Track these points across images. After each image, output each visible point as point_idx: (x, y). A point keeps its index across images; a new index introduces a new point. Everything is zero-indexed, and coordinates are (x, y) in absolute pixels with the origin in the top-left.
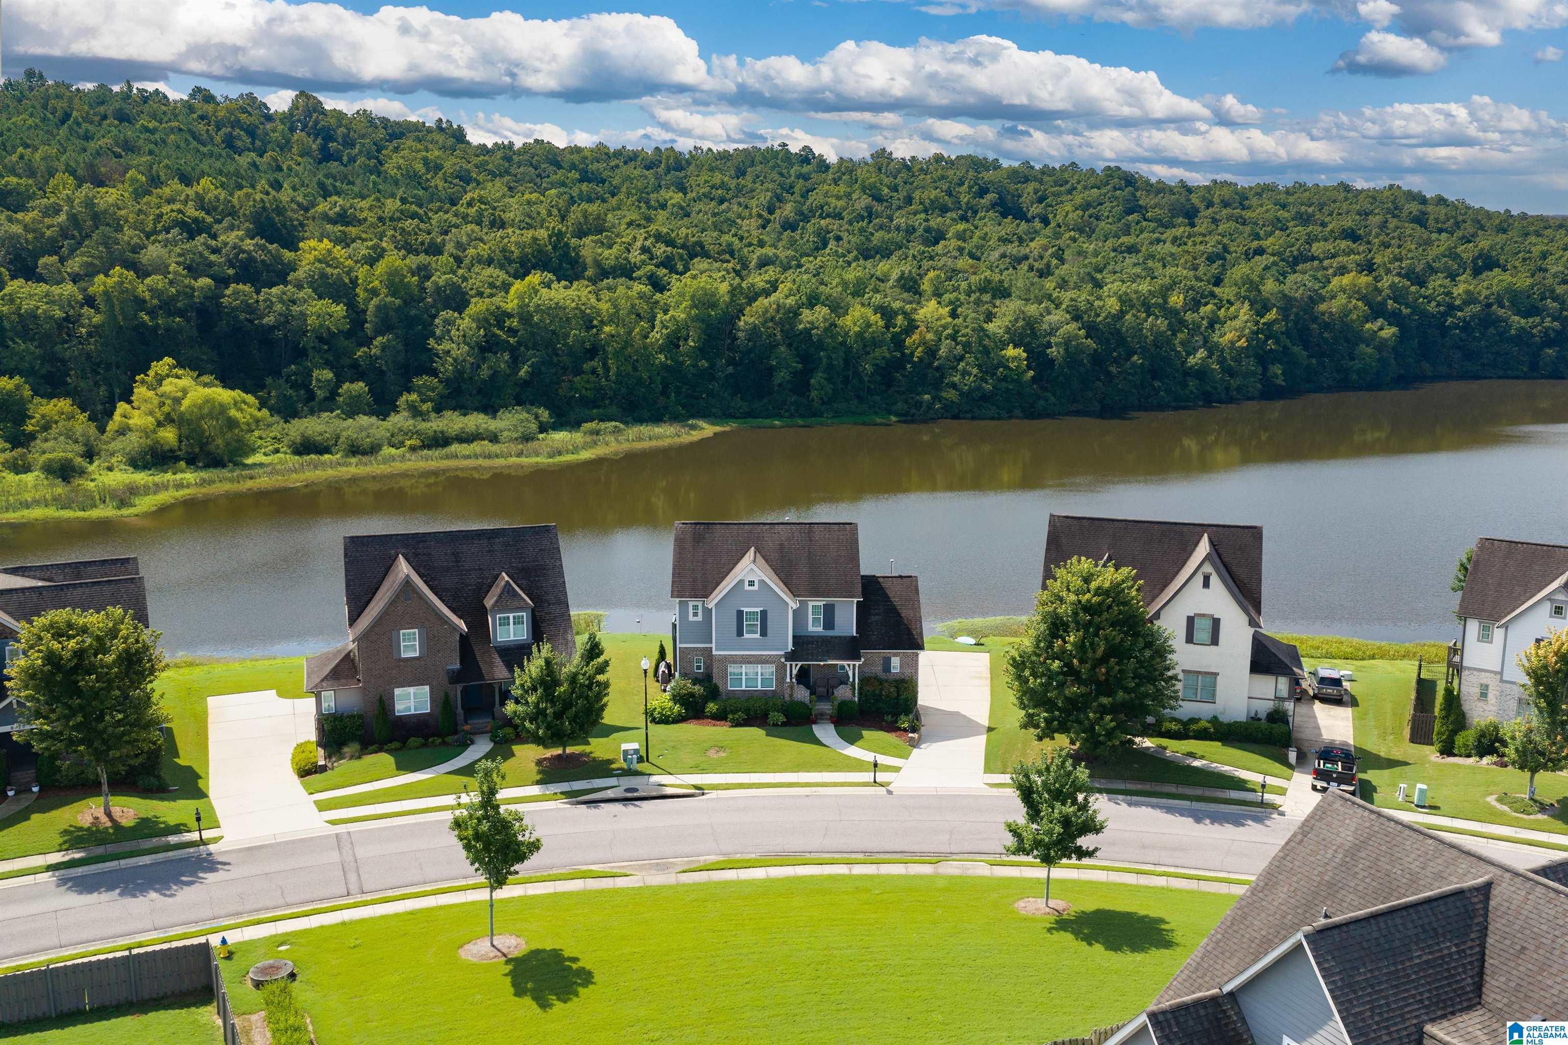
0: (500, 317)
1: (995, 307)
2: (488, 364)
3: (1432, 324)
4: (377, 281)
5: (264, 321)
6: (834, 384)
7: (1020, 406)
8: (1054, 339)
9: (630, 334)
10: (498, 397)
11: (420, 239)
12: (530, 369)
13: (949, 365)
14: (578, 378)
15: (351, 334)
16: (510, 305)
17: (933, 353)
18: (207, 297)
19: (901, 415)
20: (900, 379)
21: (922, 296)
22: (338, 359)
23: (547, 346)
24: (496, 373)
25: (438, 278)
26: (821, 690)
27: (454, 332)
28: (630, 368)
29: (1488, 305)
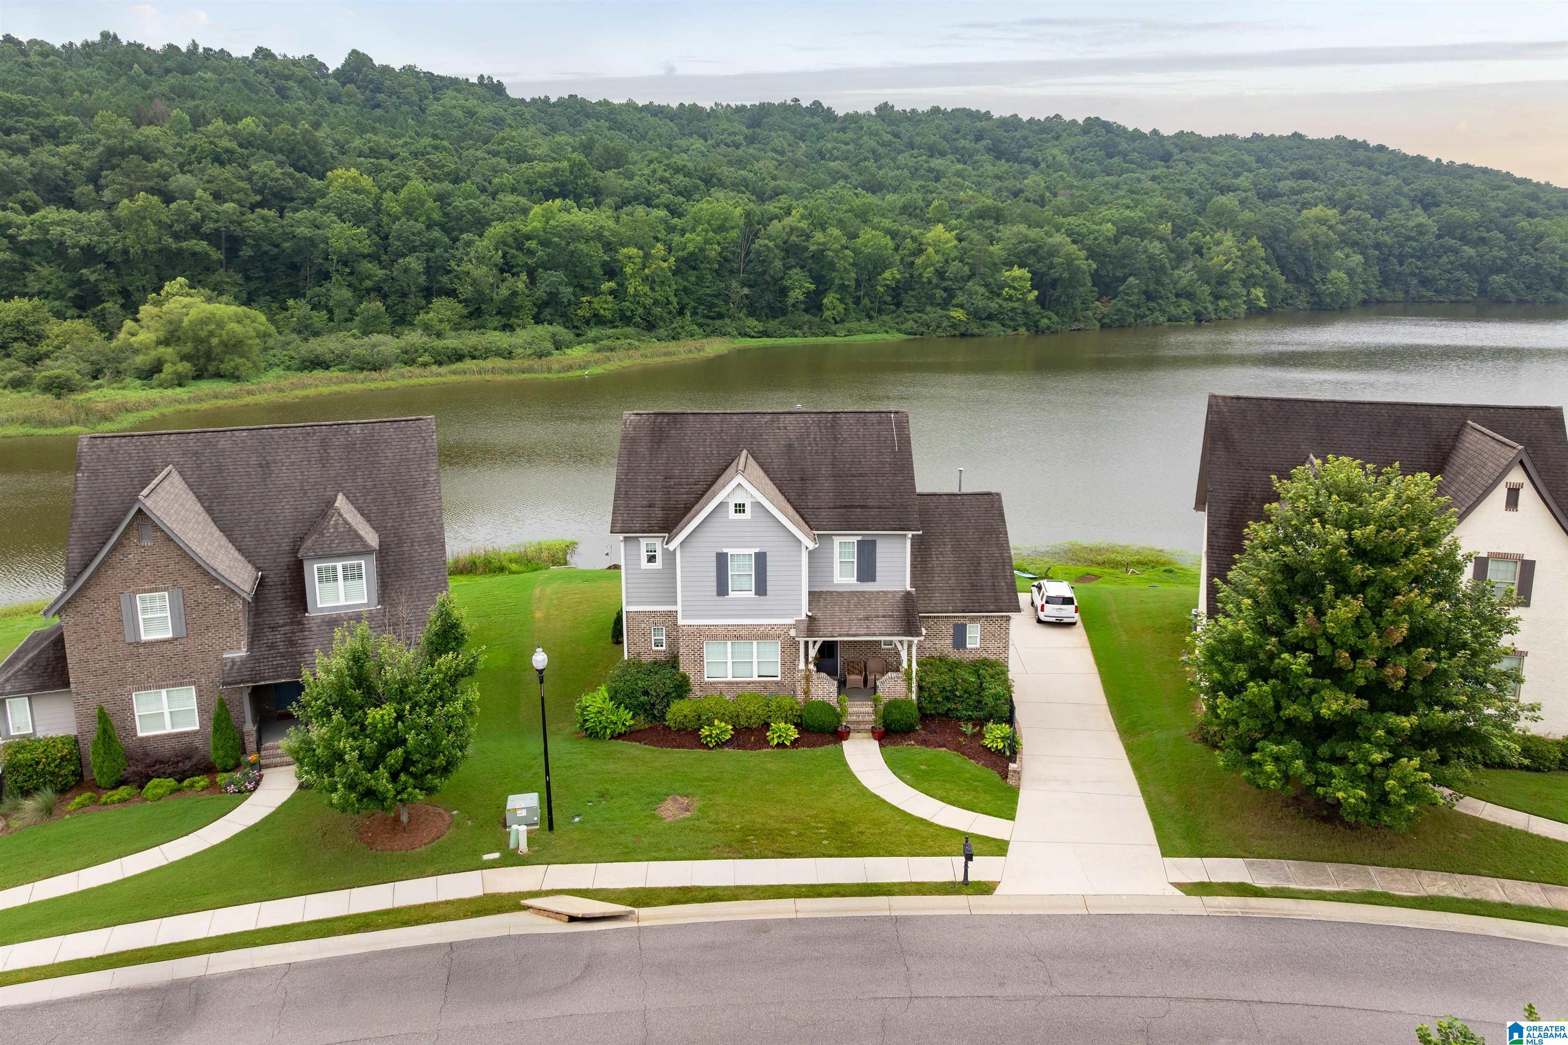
0: (520, 240)
1: (998, 231)
2: (507, 284)
3: (1391, 254)
4: (400, 205)
5: (287, 245)
6: (846, 304)
7: (1025, 325)
8: (1056, 260)
9: (647, 256)
10: (517, 317)
11: (446, 169)
12: (548, 289)
13: (958, 285)
14: (595, 300)
15: (373, 257)
16: (529, 228)
17: (940, 274)
18: (232, 222)
19: (910, 334)
20: (909, 300)
21: (927, 223)
22: (361, 281)
23: (566, 268)
24: (514, 294)
25: (459, 203)
26: (854, 679)
27: (472, 254)
28: (647, 289)
29: (1439, 237)
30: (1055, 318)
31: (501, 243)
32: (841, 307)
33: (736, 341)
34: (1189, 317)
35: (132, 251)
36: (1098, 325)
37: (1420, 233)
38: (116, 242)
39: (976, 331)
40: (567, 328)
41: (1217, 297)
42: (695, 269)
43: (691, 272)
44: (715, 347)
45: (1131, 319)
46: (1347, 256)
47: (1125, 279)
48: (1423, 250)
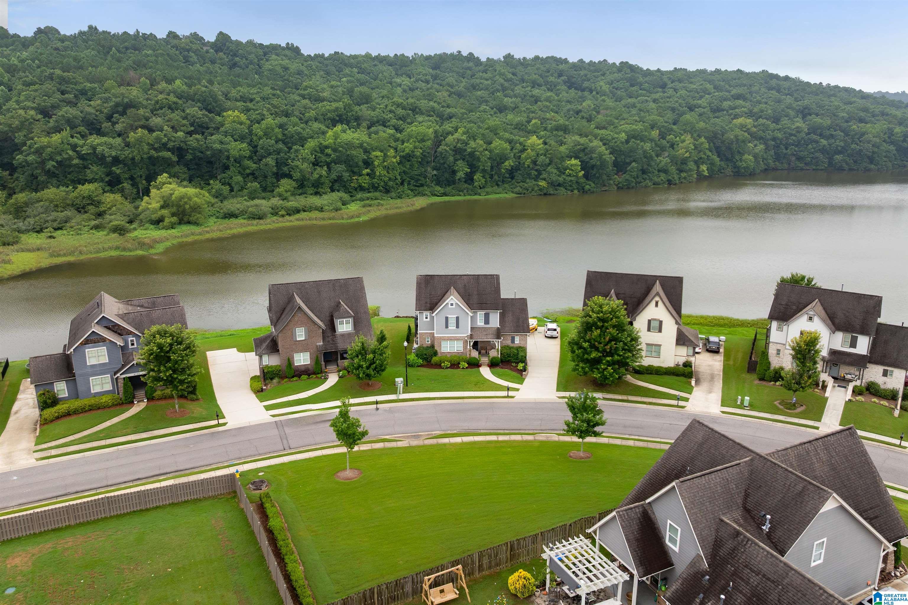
0: (322, 149)
1: (565, 138)
2: (317, 172)
3: (781, 143)
4: (262, 131)
5: (209, 153)
6: (486, 179)
7: (577, 188)
8: (594, 155)
9: (385, 155)
10: (322, 188)
11: (281, 109)
12: (337, 174)
13: (542, 168)
14: (360, 178)
15: (250, 158)
16: (327, 142)
17: (534, 162)
18: (181, 142)
19: (518, 194)
20: (518, 176)
21: (529, 133)
22: (244, 170)
23: (345, 162)
24: (321, 176)
25: (291, 129)
26: (483, 351)
27: (300, 157)
28: (385, 172)
29: (809, 134)
30: (593, 185)
31: (313, 151)
32: (483, 180)
33: (430, 199)
34: (664, 182)
35: (136, 158)
36: (616, 188)
37: (798, 132)
38: (129, 154)
39: (552, 192)
40: (346, 193)
41: (681, 171)
42: (409, 161)
43: (407, 163)
44: (420, 202)
45: (633, 184)
46: (755, 146)
47: (630, 163)
48: (799, 142)
